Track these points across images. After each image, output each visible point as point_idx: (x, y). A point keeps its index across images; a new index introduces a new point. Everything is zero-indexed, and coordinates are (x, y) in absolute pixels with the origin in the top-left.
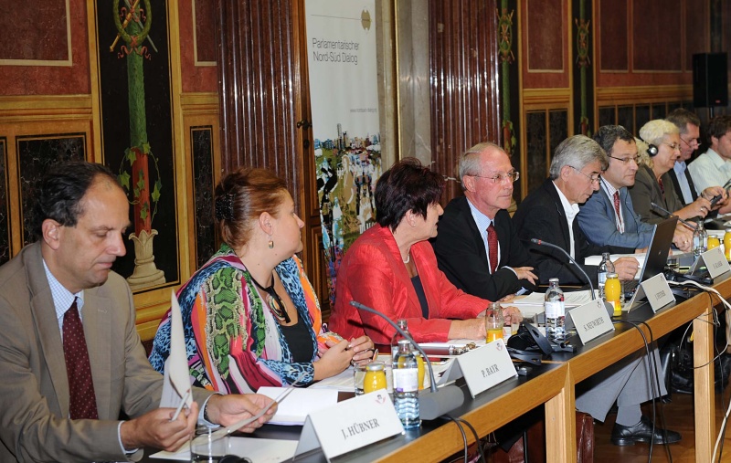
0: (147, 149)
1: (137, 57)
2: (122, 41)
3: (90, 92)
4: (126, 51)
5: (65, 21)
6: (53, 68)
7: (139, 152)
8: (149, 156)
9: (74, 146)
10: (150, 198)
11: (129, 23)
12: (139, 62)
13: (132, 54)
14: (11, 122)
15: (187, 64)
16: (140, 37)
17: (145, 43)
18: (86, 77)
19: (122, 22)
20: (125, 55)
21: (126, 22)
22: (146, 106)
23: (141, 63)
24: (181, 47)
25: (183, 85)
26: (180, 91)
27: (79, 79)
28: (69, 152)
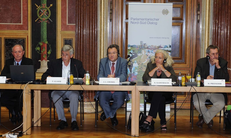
0: (47, 42)
1: (45, 23)
2: (39, 19)
3: (28, 30)
4: (41, 21)
5: (21, 16)
6: (16, 25)
7: (44, 43)
8: (47, 44)
9: (22, 40)
10: (47, 53)
11: (42, 16)
12: (45, 24)
13: (43, 22)
14: (3, 35)
15: (63, 25)
16: (46, 18)
17: (48, 20)
18: (27, 27)
19: (40, 15)
20: (40, 22)
21: (41, 15)
22: (47, 33)
23: (46, 24)
24: (61, 21)
25: (61, 29)
26: (60, 30)
27: (25, 27)
28: (20, 42)
